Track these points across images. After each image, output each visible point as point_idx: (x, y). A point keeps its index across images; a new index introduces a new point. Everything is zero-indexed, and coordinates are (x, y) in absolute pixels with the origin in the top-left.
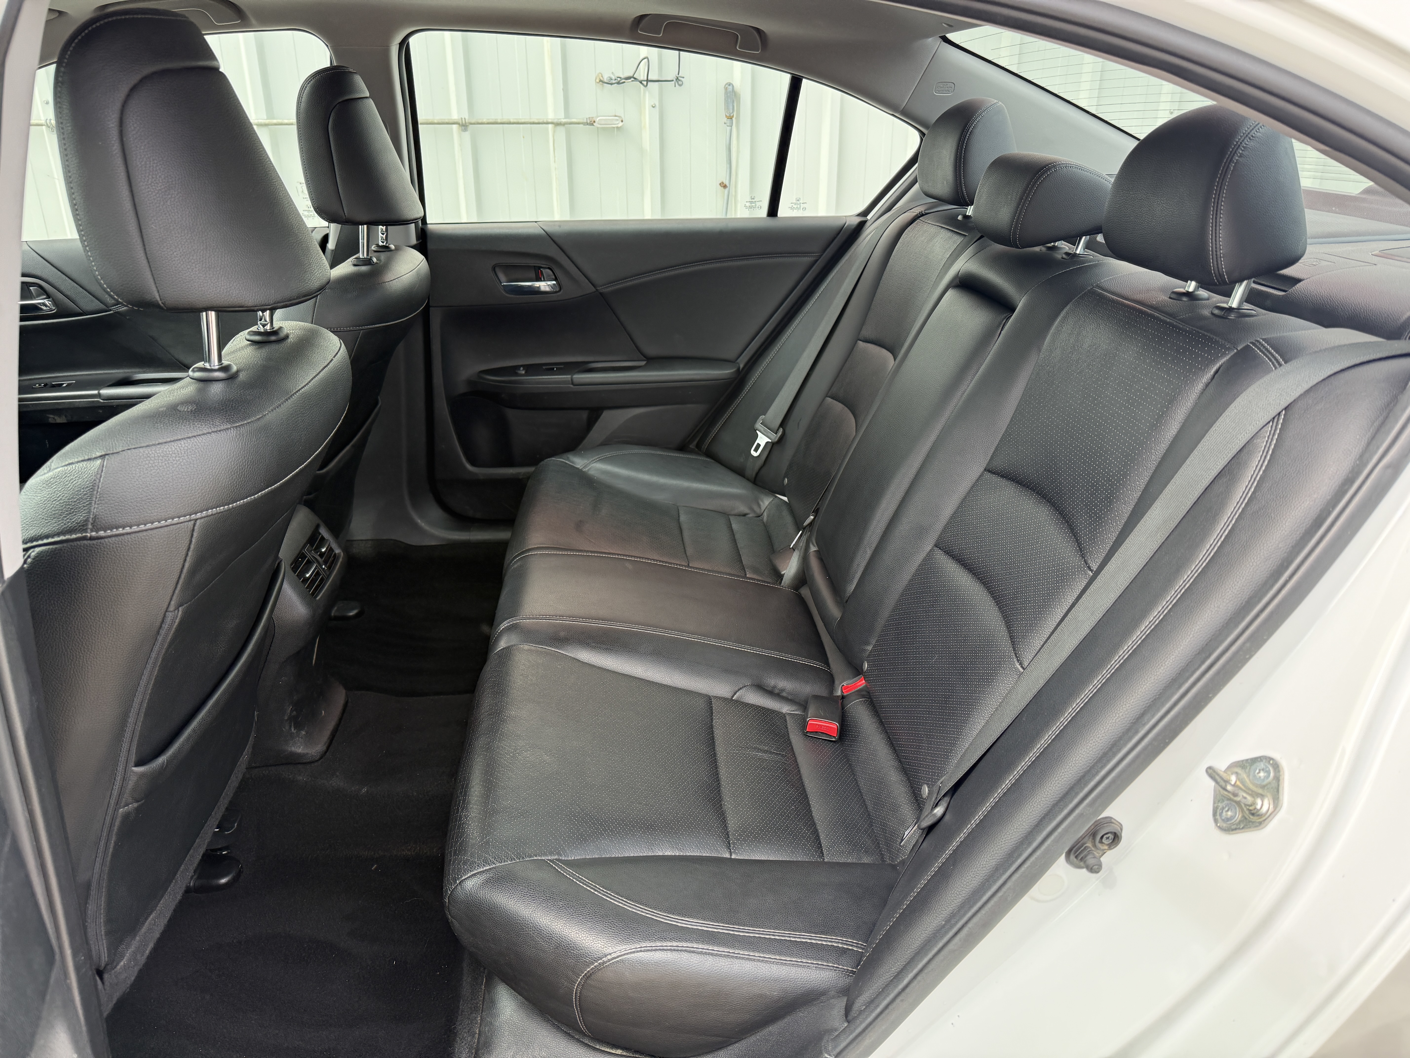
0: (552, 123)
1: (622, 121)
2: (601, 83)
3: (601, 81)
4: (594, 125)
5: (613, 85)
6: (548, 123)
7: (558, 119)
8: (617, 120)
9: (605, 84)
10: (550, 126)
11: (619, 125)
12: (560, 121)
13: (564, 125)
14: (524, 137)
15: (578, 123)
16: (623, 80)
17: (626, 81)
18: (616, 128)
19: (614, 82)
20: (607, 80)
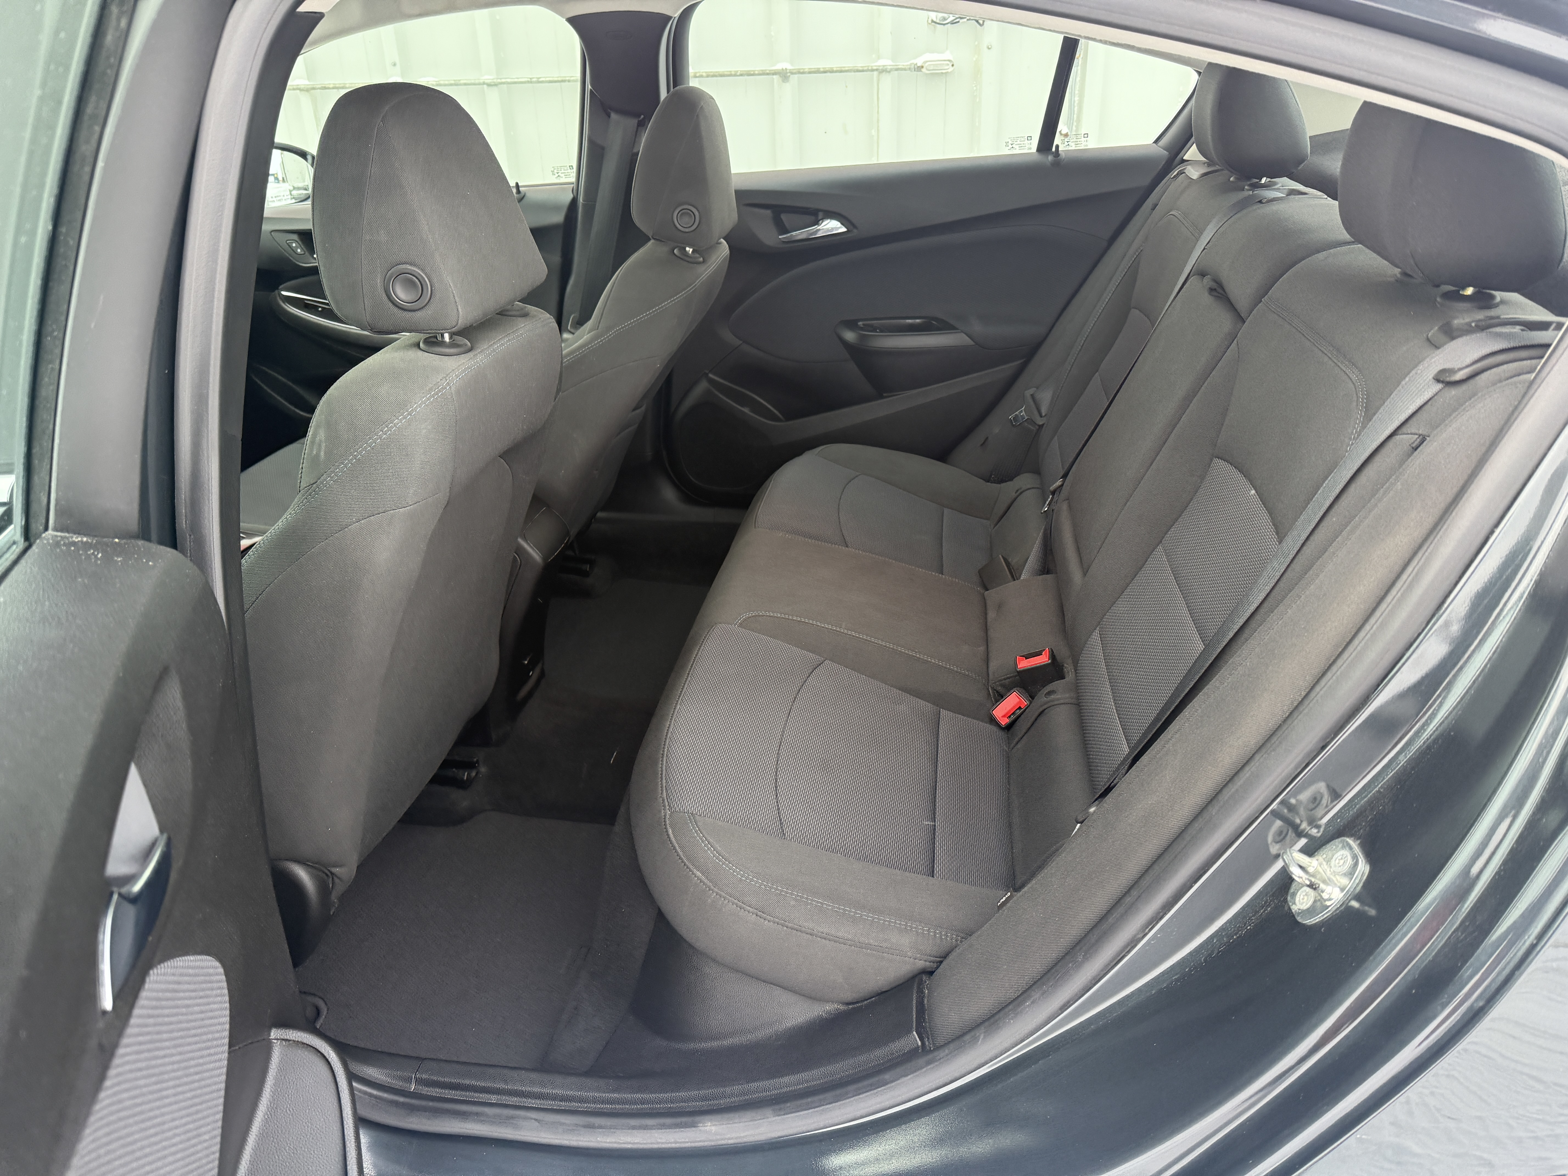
0: (877, 70)
1: (953, 65)
2: (933, 24)
3: (933, 21)
4: (921, 71)
5: (946, 26)
6: (873, 70)
7: (884, 66)
8: (948, 65)
9: (937, 25)
10: (875, 73)
11: (949, 71)
12: (885, 67)
13: (889, 72)
14: (846, 87)
15: (905, 70)
16: (957, 20)
17: (961, 21)
18: (946, 73)
19: (947, 22)
20: (940, 20)
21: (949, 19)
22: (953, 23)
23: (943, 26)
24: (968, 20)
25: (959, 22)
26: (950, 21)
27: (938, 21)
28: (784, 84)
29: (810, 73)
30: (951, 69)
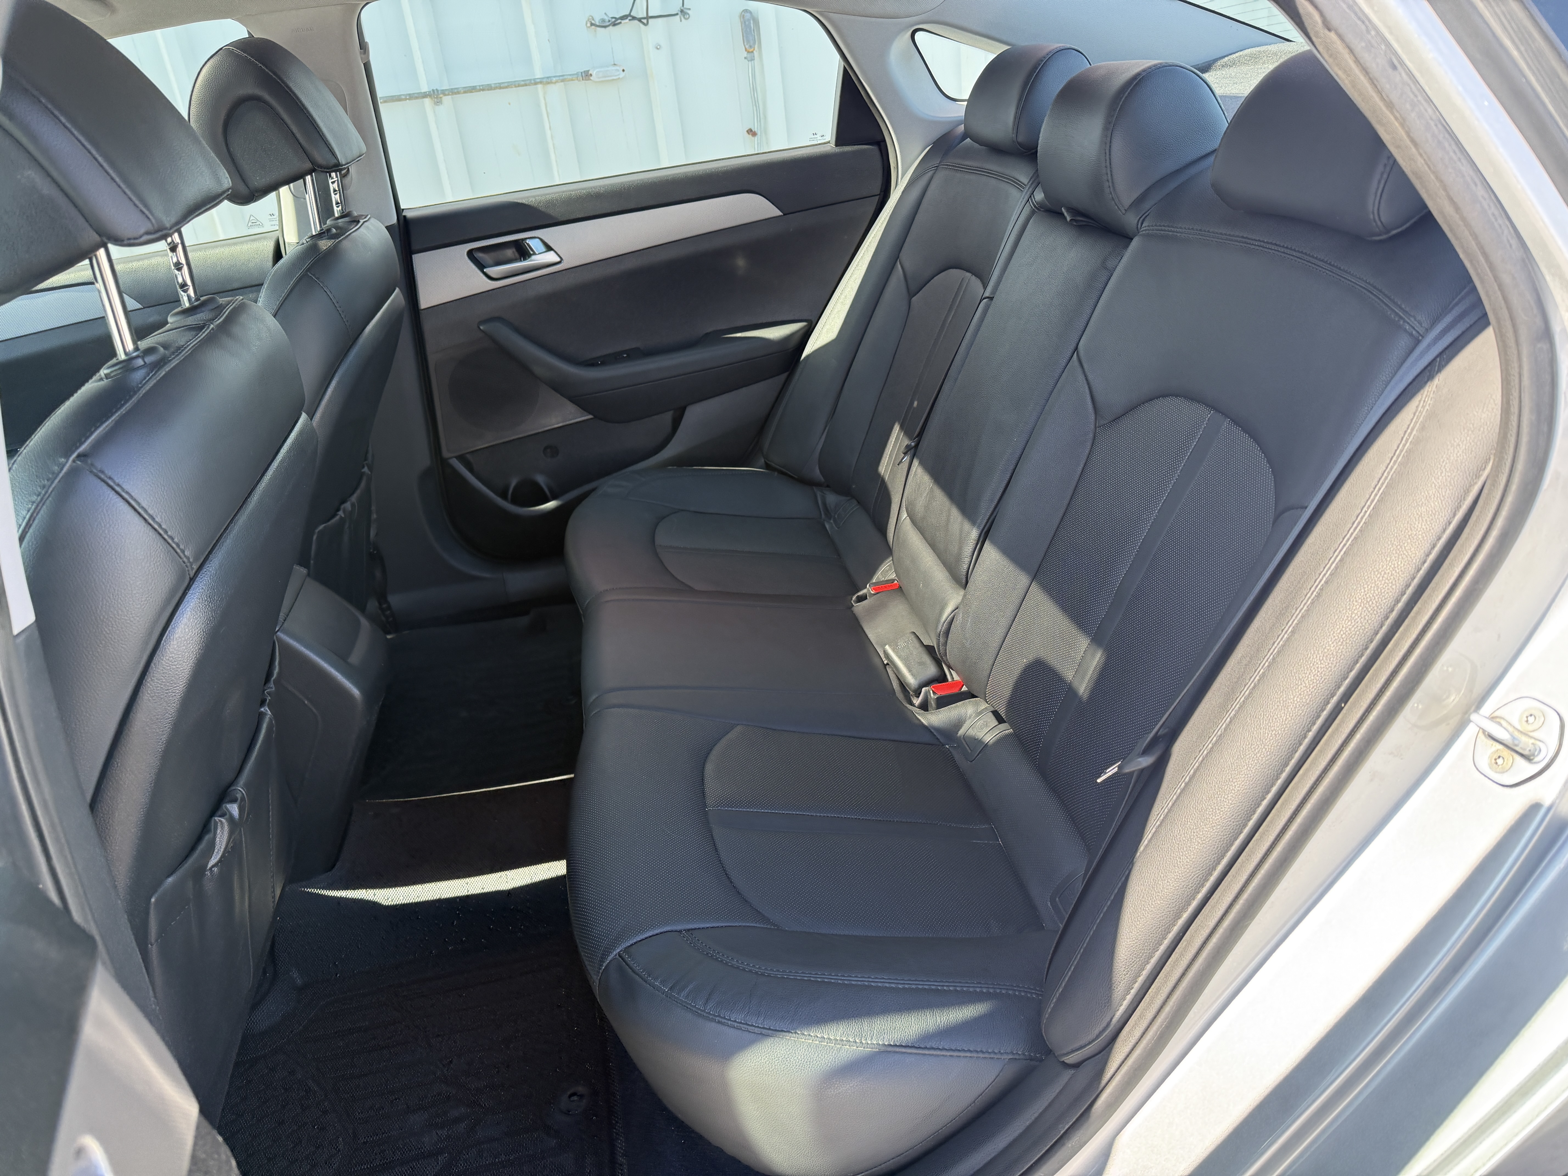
0: (540, 83)
1: (623, 71)
2: (593, 27)
3: (592, 24)
4: (590, 80)
5: (608, 28)
6: (536, 84)
8: (618, 70)
9: (598, 29)
10: (539, 86)
12: (549, 79)
13: (555, 83)
14: (510, 104)
15: (571, 80)
16: (619, 21)
17: (623, 22)
18: (618, 79)
19: (608, 24)
20: (599, 22)
21: (609, 21)
22: (614, 25)
23: (603, 29)
24: (630, 20)
25: (620, 23)
26: (610, 22)
27: (598, 24)
28: (437, 107)
30: (622, 75)
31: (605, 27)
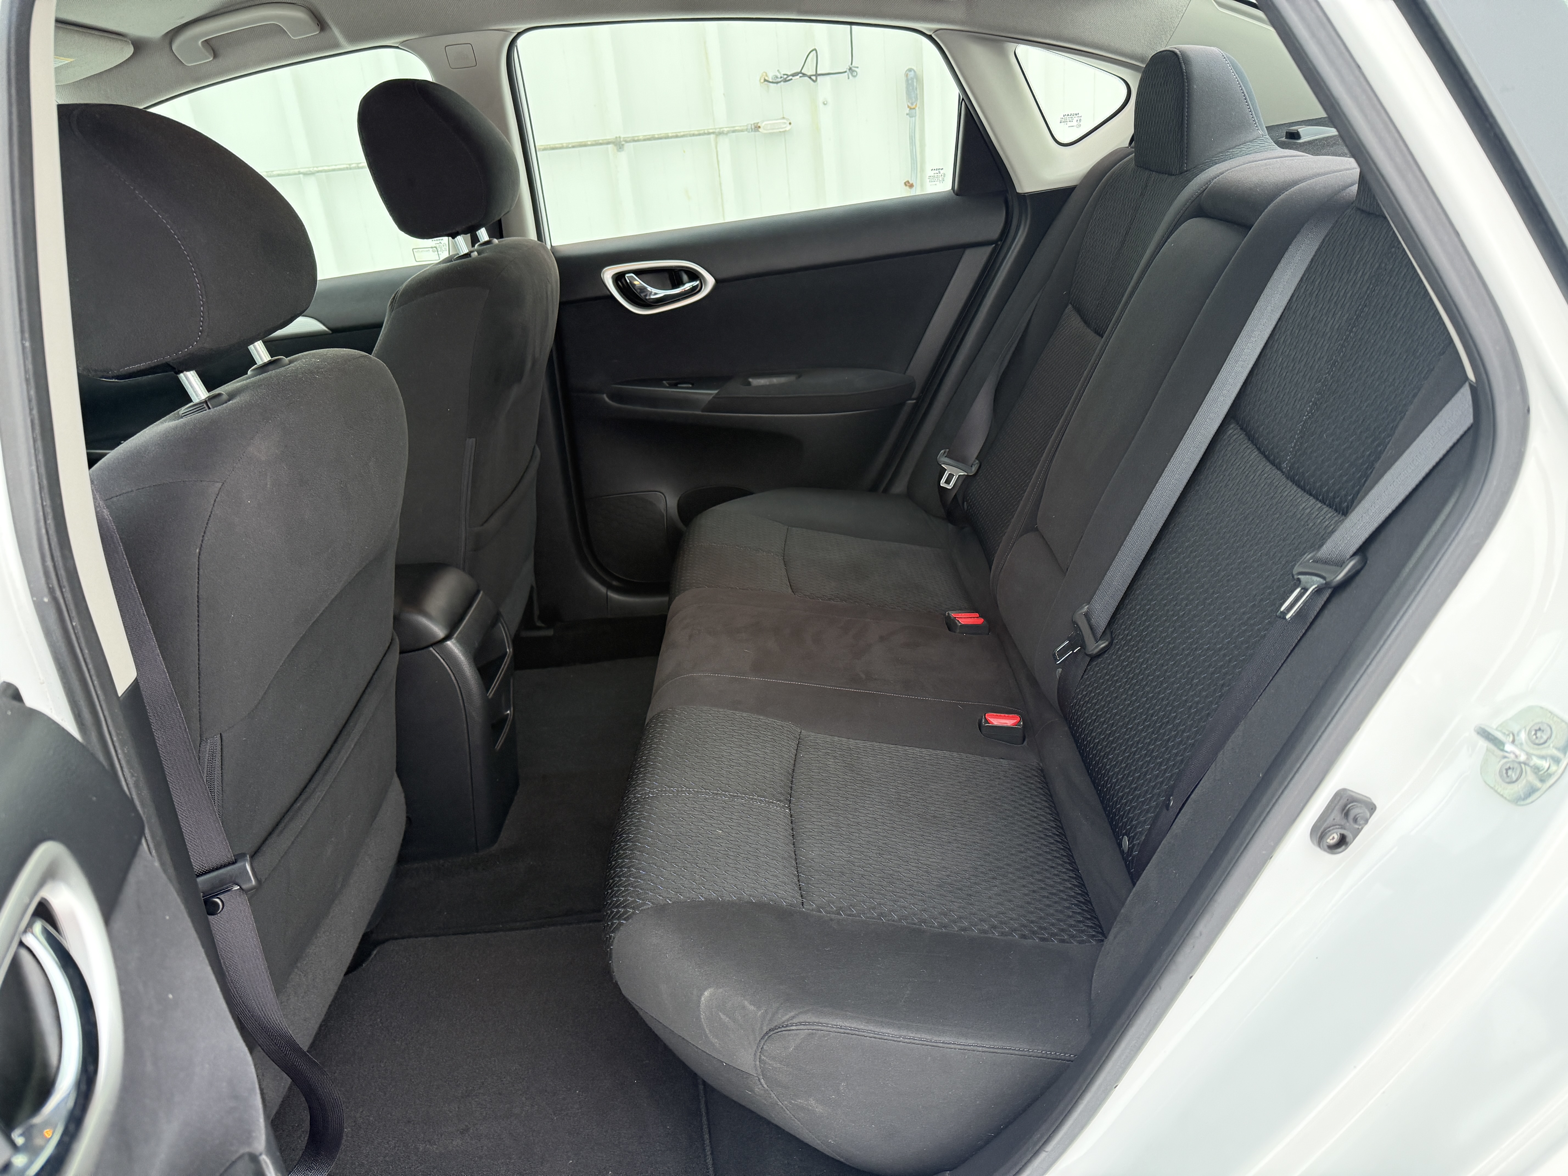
0: (713, 133)
1: (790, 124)
2: (766, 83)
3: (765, 80)
4: (759, 131)
5: (779, 84)
6: (709, 134)
7: (720, 128)
8: (785, 123)
9: (771, 84)
10: (712, 136)
12: (722, 130)
13: (727, 134)
14: (684, 152)
15: (742, 131)
16: (790, 77)
17: (794, 78)
18: (784, 132)
19: (780, 80)
20: (772, 78)
21: (781, 77)
22: (785, 81)
23: (775, 84)
24: (800, 77)
25: (791, 79)
26: (782, 79)
27: (771, 80)
28: (619, 153)
29: (644, 140)
30: (788, 128)
31: (777, 83)
